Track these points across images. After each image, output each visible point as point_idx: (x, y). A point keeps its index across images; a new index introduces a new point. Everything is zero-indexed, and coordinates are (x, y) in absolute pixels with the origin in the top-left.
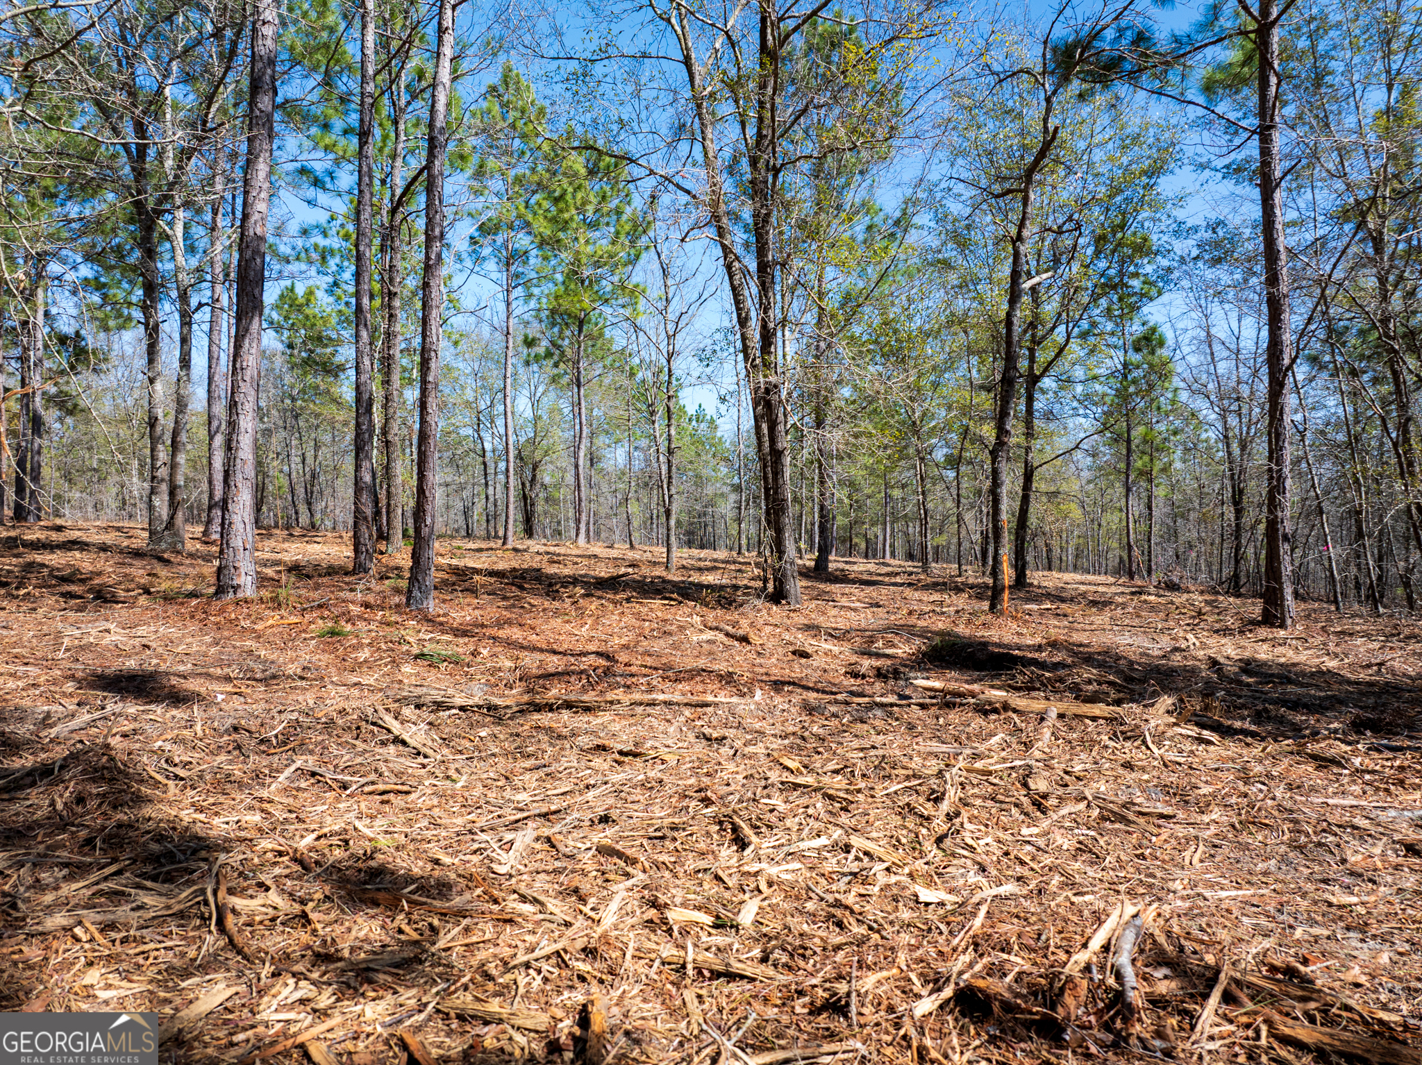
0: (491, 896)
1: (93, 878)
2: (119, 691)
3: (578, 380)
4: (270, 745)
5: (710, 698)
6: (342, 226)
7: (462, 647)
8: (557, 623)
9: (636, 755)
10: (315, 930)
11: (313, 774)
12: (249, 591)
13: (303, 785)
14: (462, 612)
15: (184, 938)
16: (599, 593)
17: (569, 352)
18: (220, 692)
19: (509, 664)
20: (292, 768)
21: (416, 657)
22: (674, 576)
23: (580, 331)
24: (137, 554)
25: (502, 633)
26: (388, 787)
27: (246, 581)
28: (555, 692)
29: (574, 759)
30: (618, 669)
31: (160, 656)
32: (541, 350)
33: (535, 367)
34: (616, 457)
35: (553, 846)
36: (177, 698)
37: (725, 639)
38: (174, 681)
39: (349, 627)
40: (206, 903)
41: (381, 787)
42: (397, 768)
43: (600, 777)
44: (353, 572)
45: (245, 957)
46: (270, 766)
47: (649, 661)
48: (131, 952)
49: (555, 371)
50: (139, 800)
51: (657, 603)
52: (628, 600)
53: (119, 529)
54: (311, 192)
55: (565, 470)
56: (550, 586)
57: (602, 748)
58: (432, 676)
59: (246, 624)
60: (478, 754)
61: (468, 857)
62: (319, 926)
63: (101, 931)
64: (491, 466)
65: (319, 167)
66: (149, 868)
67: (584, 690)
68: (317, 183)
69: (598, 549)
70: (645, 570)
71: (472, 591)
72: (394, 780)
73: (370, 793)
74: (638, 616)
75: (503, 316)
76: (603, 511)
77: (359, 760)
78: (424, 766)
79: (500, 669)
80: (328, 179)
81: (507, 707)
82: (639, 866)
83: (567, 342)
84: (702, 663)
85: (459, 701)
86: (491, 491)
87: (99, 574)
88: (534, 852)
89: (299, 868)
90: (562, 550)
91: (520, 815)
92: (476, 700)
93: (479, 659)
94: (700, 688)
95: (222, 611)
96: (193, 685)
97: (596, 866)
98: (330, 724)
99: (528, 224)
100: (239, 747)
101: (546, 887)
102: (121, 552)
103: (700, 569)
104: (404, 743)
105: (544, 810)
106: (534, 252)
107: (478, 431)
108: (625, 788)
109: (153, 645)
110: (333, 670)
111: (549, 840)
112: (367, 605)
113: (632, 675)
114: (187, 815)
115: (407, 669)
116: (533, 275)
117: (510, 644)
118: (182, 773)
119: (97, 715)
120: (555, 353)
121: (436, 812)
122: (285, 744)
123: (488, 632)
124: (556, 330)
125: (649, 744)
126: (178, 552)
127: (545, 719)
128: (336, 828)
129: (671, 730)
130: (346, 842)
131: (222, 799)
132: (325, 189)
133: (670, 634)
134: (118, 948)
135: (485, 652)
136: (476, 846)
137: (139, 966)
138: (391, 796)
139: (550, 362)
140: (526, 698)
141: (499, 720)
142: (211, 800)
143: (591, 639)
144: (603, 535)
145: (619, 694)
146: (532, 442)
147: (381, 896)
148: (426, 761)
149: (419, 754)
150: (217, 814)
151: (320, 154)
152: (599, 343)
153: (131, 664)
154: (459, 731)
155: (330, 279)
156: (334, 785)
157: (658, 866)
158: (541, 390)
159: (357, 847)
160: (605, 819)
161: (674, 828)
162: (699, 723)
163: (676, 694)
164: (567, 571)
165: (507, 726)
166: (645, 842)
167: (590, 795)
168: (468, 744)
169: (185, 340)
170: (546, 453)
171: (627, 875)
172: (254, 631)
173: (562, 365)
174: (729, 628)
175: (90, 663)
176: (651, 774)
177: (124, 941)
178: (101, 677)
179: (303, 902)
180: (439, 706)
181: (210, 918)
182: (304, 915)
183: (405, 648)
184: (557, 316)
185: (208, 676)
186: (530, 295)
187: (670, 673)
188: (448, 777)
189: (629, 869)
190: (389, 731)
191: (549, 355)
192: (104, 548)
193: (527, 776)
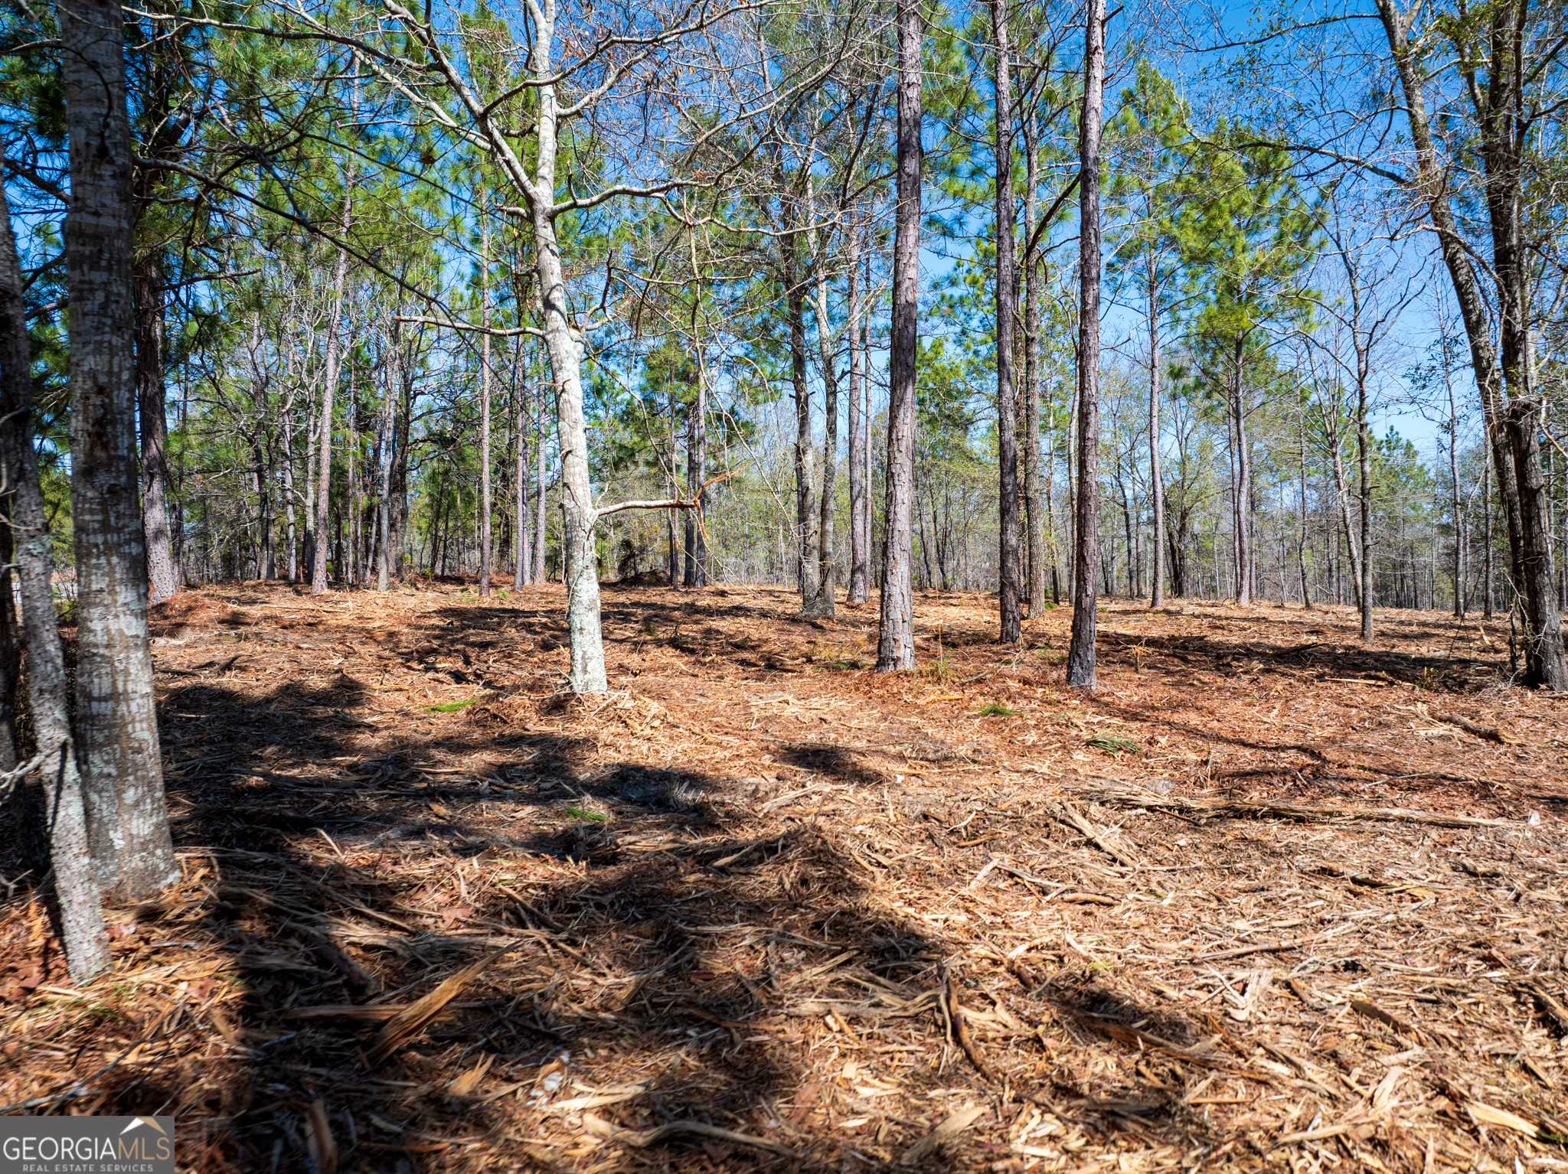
0: (1233, 1047)
1: (829, 964)
2: (809, 765)
3: (1237, 411)
4: (960, 837)
5: (1462, 817)
6: (969, 271)
7: (1136, 734)
8: (1237, 705)
9: (1374, 885)
10: (1049, 1058)
11: (1012, 875)
12: (908, 664)
13: (1002, 885)
14: (1128, 689)
15: (922, 1044)
16: (1282, 669)
17: (1224, 379)
18: (898, 771)
19: (1192, 757)
20: (990, 866)
21: (1088, 744)
22: (1372, 646)
23: (1238, 355)
24: (794, 620)
25: (1177, 718)
26: (1090, 897)
27: (905, 652)
28: (1255, 796)
29: (1295, 882)
30: (1332, 770)
31: (835, 730)
32: (1190, 381)
33: (1183, 401)
34: (1285, 498)
35: (1295, 994)
36: (865, 778)
37: (1464, 735)
38: (855, 758)
39: (1010, 706)
40: (940, 1010)
41: (1082, 896)
42: (1097, 875)
43: (1336, 911)
44: (1000, 641)
45: (984, 1075)
46: (966, 860)
47: (1367, 761)
48: (878, 1050)
49: (1207, 403)
50: (855, 889)
51: (1360, 683)
52: (1321, 677)
53: (770, 593)
54: (941, 243)
55: (1219, 517)
56: (1222, 659)
57: (1327, 872)
58: (1107, 767)
59: (909, 698)
60: (1178, 866)
61: (1194, 993)
62: (1054, 1054)
63: (849, 1023)
64: (1133, 514)
65: (947, 216)
66: (874, 961)
67: (1290, 795)
68: (948, 232)
69: (1264, 609)
70: (1333, 639)
71: (1131, 664)
72: (1094, 889)
73: (1072, 902)
74: (1338, 699)
75: (1147, 348)
76: (1267, 563)
77: (1055, 863)
78: (1123, 876)
79: (1183, 763)
80: (956, 226)
81: (1201, 810)
82: (1413, 1036)
83: (1220, 368)
84: (1437, 767)
85: (1146, 799)
86: (1133, 544)
87: (766, 641)
88: (1270, 998)
89: (1016, 981)
90: (1221, 612)
91: (1244, 949)
92: (1165, 800)
93: (1156, 749)
94: (1444, 801)
95: (884, 684)
96: (872, 763)
97: (1355, 1028)
98: (1016, 820)
99: (1173, 240)
100: (931, 837)
101: (1296, 1044)
102: (779, 618)
103: (1405, 637)
104: (1098, 847)
105: (1274, 946)
106: (1181, 272)
107: (1117, 479)
108: (1371, 929)
109: (828, 718)
110: (1003, 754)
111: (1288, 985)
112: (1026, 682)
113: (1349, 780)
114: (902, 910)
115: (1079, 756)
116: (1180, 296)
117: (1192, 732)
118: (884, 861)
119: (800, 792)
120: (1209, 382)
121: (1147, 932)
122: (975, 837)
123: (1162, 715)
124: (1208, 356)
125: (1389, 873)
126: (829, 618)
127: (1252, 829)
128: (1046, 940)
129: (1416, 855)
130: (1061, 959)
131: (926, 893)
132: (953, 236)
133: (1387, 726)
134: (865, 1044)
135: (1163, 741)
136: (1202, 981)
137: (887, 1067)
138: (1093, 908)
139: (1201, 393)
140: (1222, 801)
141: (1195, 826)
142: (917, 894)
143: (1285, 729)
144: (1268, 591)
145: (1334, 803)
146: (1180, 485)
147: (1112, 1028)
148: (1123, 870)
149: (1114, 860)
150: (924, 909)
151: (949, 202)
152: (1261, 366)
153: (812, 737)
154: (1154, 837)
155: (958, 329)
156: (1033, 889)
157: (1439, 1039)
158: (1189, 426)
159: (1074, 966)
160: (1352, 967)
161: (1450, 991)
162: (1453, 850)
163: (1414, 807)
164: (1235, 640)
165: (1205, 833)
166: (1412, 1004)
167: (1329, 934)
168: (1167, 854)
169: (831, 409)
170: (1197, 499)
171: (1400, 1047)
172: (917, 706)
173: (1216, 396)
174: (1466, 719)
175: (778, 735)
176: (1404, 915)
177: (870, 1036)
178: (790, 749)
179: (1032, 1023)
180: (1125, 804)
181: (944, 1027)
182: (1037, 1039)
183: (1074, 732)
184: (1210, 340)
185: (884, 754)
186: (1178, 320)
187: (1399, 780)
188: (1152, 892)
189: (1400, 1038)
190: (1080, 831)
191: (1199, 385)
192: (764, 614)
193: (1243, 899)
